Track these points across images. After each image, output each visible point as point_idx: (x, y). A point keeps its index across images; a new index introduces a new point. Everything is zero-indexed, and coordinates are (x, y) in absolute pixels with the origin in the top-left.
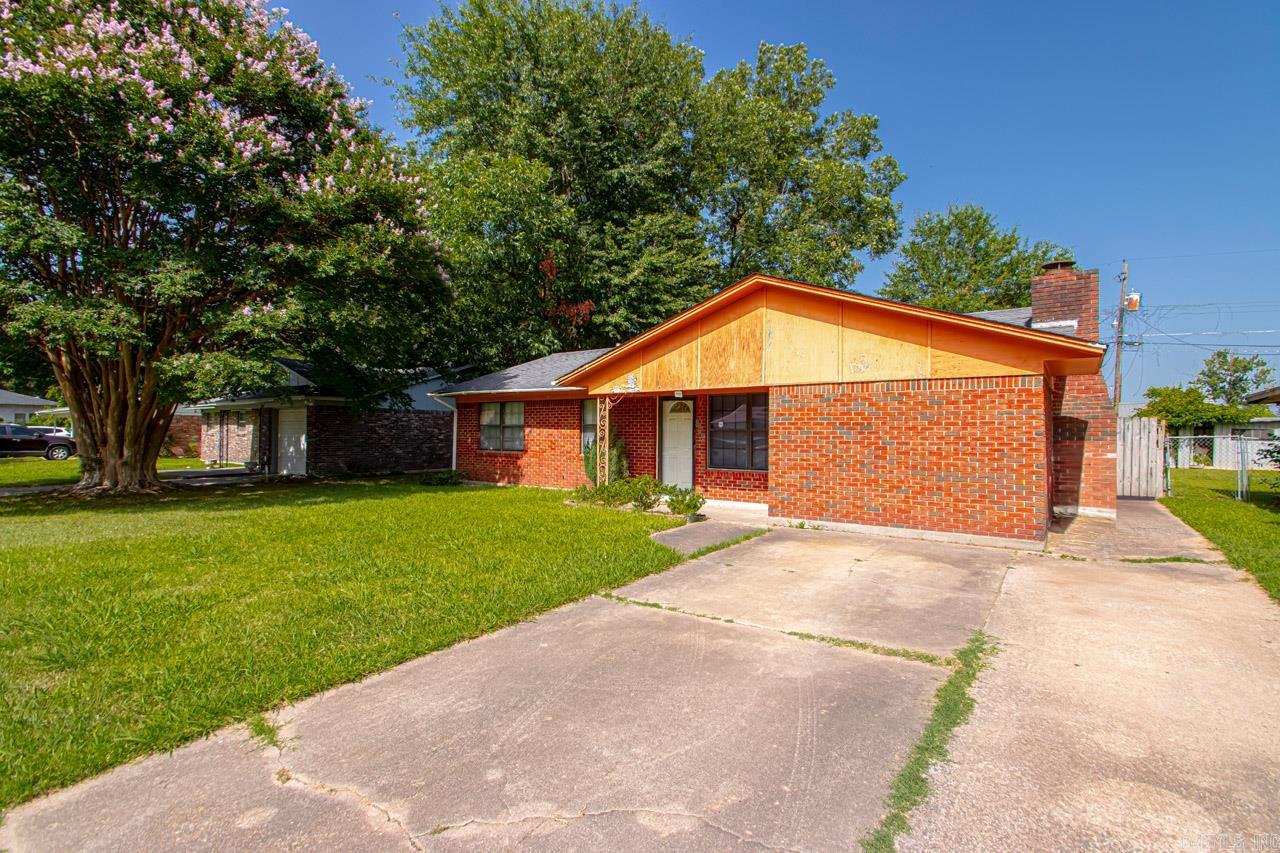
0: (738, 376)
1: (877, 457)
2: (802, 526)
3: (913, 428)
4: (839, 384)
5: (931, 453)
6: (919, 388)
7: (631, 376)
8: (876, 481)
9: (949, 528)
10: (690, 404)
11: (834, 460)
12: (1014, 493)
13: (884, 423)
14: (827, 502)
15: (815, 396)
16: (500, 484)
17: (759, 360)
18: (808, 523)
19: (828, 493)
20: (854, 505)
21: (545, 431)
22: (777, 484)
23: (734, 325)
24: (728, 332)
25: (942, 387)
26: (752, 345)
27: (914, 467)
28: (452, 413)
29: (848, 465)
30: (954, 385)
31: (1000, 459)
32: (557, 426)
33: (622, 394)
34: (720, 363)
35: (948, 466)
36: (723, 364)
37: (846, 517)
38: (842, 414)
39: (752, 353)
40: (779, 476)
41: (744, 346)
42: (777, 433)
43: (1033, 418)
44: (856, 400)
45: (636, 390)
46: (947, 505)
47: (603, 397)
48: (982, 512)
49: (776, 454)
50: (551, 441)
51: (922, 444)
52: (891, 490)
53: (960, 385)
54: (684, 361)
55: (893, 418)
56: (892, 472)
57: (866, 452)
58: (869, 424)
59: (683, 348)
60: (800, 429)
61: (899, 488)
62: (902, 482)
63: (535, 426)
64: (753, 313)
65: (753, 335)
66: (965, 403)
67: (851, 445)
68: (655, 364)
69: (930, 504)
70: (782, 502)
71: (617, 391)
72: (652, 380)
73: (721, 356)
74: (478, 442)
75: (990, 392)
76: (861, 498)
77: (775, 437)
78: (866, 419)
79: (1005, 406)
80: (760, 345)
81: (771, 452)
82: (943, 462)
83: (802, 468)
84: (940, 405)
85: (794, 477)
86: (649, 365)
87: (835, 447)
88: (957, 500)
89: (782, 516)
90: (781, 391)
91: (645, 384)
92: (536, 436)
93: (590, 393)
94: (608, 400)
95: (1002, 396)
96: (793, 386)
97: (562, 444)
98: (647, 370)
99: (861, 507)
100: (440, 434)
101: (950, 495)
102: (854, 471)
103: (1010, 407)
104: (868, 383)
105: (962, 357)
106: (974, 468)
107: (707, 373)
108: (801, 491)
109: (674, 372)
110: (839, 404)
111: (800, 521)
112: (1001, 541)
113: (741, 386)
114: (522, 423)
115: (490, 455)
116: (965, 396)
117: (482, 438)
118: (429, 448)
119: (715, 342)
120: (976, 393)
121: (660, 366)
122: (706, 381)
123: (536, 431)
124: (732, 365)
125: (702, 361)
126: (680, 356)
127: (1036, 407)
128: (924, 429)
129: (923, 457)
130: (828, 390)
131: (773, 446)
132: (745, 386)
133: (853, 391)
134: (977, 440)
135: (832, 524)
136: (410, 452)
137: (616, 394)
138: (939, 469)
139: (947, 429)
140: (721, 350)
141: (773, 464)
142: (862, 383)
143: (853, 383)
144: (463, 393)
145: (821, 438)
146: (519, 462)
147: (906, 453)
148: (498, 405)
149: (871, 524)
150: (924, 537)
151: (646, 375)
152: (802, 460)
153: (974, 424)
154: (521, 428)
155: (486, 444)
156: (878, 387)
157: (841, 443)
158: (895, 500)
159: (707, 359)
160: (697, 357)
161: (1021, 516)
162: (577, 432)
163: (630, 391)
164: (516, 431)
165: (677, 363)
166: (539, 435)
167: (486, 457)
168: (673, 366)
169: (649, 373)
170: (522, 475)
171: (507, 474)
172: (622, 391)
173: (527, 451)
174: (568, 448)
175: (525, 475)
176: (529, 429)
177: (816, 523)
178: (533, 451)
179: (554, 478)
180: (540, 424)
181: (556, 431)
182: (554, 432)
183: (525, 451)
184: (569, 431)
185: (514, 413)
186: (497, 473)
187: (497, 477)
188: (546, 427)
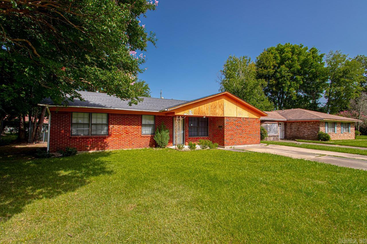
0: (218, 113)
1: (242, 132)
3: (247, 127)
4: (236, 117)
6: (247, 119)
7: (190, 110)
8: (242, 137)
11: (236, 133)
13: (243, 126)
14: (235, 142)
15: (233, 120)
17: (223, 111)
19: (235, 140)
20: (239, 142)
21: (122, 127)
22: (226, 139)
23: (217, 101)
24: (216, 103)
25: (250, 119)
27: (247, 134)
32: (130, 124)
34: (214, 110)
37: (238, 144)
38: (237, 124)
39: (222, 109)
41: (220, 107)
44: (239, 121)
45: (192, 115)
46: (251, 140)
47: (179, 116)
50: (126, 130)
53: (252, 119)
57: (240, 131)
58: (241, 126)
59: (205, 105)
60: (230, 126)
61: (245, 138)
62: (245, 136)
63: (115, 125)
64: (221, 100)
65: (222, 105)
66: (252, 122)
68: (197, 108)
70: (227, 143)
72: (197, 112)
73: (215, 108)
74: (70, 131)
76: (240, 140)
77: (226, 128)
79: (257, 123)
80: (223, 107)
81: (225, 132)
83: (231, 135)
85: (229, 137)
89: (227, 146)
90: (227, 118)
91: (195, 113)
92: (115, 128)
93: (175, 114)
96: (229, 117)
97: (132, 131)
101: (251, 138)
102: (239, 135)
104: (241, 118)
105: (252, 115)
106: (254, 133)
107: (212, 112)
108: (230, 140)
109: (203, 111)
110: (236, 121)
111: (231, 146)
113: (219, 116)
114: (105, 121)
115: (82, 138)
117: (73, 130)
119: (213, 105)
120: (254, 121)
121: (199, 109)
122: (211, 114)
123: (116, 127)
124: (217, 111)
126: (205, 107)
129: (248, 132)
131: (225, 130)
134: (254, 129)
135: (236, 146)
137: (184, 115)
138: (250, 134)
139: (251, 127)
141: (225, 134)
143: (239, 118)
145: (234, 128)
146: (105, 141)
147: (246, 131)
148: (88, 114)
152: (231, 133)
154: (108, 125)
157: (237, 129)
158: (244, 140)
159: (211, 108)
160: (209, 108)
161: (258, 141)
162: (140, 127)
163: (190, 115)
164: (99, 127)
165: (204, 109)
166: (119, 128)
167: (79, 139)
168: (203, 109)
169: (196, 110)
170: (107, 146)
171: (96, 146)
172: (187, 115)
173: (111, 135)
174: (135, 133)
175: (109, 146)
176: (112, 126)
177: (233, 146)
178: (115, 135)
179: (128, 145)
180: (119, 124)
181: (129, 126)
182: (128, 127)
183: (109, 135)
184: (136, 126)
185: (99, 118)
186: (88, 147)
187: (89, 148)
188: (123, 125)
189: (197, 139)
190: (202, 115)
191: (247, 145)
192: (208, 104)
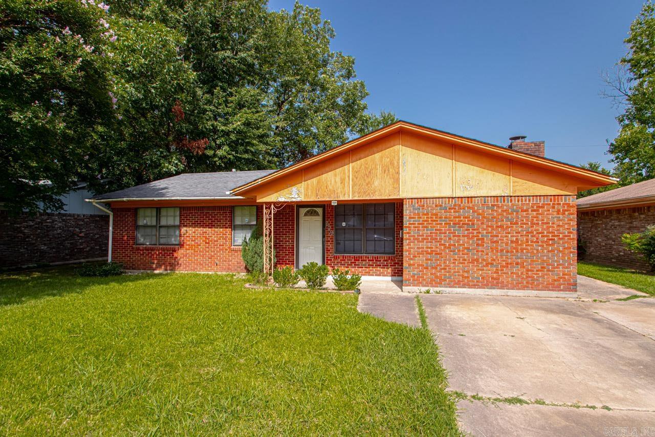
0: (380, 190)
1: (478, 245)
2: (428, 292)
3: (501, 226)
4: (453, 198)
5: (512, 242)
6: (504, 201)
7: (294, 189)
8: (477, 260)
9: (524, 288)
10: (320, 210)
11: (449, 248)
12: (560, 265)
13: (482, 223)
14: (445, 275)
15: (436, 206)
16: (157, 272)
17: (397, 181)
18: (432, 290)
19: (445, 269)
20: (463, 276)
21: (200, 230)
22: (409, 264)
23: (377, 156)
24: (373, 160)
25: (518, 201)
26: (391, 170)
27: (502, 251)
28: (108, 217)
29: (459, 251)
30: (526, 200)
31: (553, 245)
32: (211, 226)
33: (286, 202)
34: (367, 182)
35: (522, 250)
36: (369, 182)
37: (459, 284)
38: (454, 217)
39: (391, 176)
40: (412, 259)
41: (385, 170)
42: (410, 230)
43: (571, 220)
44: (464, 209)
45: (299, 199)
46: (522, 273)
47: (269, 204)
48: (543, 276)
49: (408, 245)
50: (206, 237)
51: (506, 236)
52: (487, 265)
53: (529, 200)
54: (338, 179)
55: (488, 221)
56: (487, 254)
57: (471, 242)
58: (473, 224)
59: (338, 170)
60: (426, 227)
61: (492, 264)
62: (494, 260)
63: (190, 226)
64: (391, 148)
65: (392, 163)
66: (532, 211)
67: (461, 238)
68: (315, 180)
69: (512, 273)
70: (413, 276)
71: (282, 199)
72: (312, 192)
73: (367, 177)
74: (134, 238)
75: (547, 204)
76: (468, 272)
77: (408, 233)
78: (470, 221)
79: (555, 213)
80: (397, 170)
81: (405, 242)
82: (519, 247)
83: (428, 253)
84: (517, 212)
85: (421, 259)
86: (309, 182)
87: (450, 239)
88: (528, 270)
89: (414, 286)
90: (412, 202)
91: (306, 195)
92: (189, 232)
93: (257, 201)
94: (272, 206)
95: (553, 208)
96: (421, 198)
97: (216, 239)
98: (308, 185)
99: (468, 277)
100: (81, 232)
101: (524, 267)
102: (463, 254)
103: (558, 214)
104: (472, 197)
105: (531, 183)
106: (537, 250)
107: (357, 188)
108: (427, 268)
109: (330, 187)
110: (452, 211)
111: (427, 288)
112: (554, 294)
113: (383, 198)
114: (177, 223)
115: (147, 249)
116: (532, 207)
117: (139, 235)
118: (71, 244)
119: (363, 166)
120: (538, 205)
121: (318, 182)
122: (356, 194)
124: (376, 183)
125: (353, 180)
126: (335, 175)
127: (572, 214)
128: (508, 227)
129: (507, 244)
130: (445, 202)
131: (407, 239)
132: (386, 198)
133: (462, 203)
134: (540, 233)
135: (448, 290)
136: (54, 248)
137: (281, 202)
138: (517, 251)
139: (522, 227)
140: (367, 173)
141: (407, 251)
142: (468, 197)
143: (462, 198)
144: (125, 199)
145: (440, 233)
146: (175, 254)
147: (497, 242)
148: (155, 210)
149: (475, 288)
150: (509, 294)
151: (307, 189)
152: (427, 248)
153: (538, 224)
154: (179, 227)
155: (142, 240)
156: (478, 200)
157: (454, 236)
158: (490, 271)
159: (357, 178)
160: (349, 177)
161: (564, 278)
162: (229, 230)
163: (294, 200)
164: (171, 231)
165: (333, 181)
166: (194, 232)
167: (143, 250)
168: (329, 183)
169: (310, 187)
170: (178, 264)
171: (164, 264)
172: (286, 200)
173: (183, 245)
174: (221, 242)
175: (181, 264)
176: (185, 228)
177: (438, 289)
178: (189, 245)
179: (208, 265)
180: (195, 225)
181: (210, 229)
182: (208, 230)
183: (181, 245)
184: (222, 229)
185: (171, 216)
186: (154, 263)
187: (154, 266)
188: (201, 226)
189: (356, 259)
190: (328, 199)
191: (502, 288)
192: (346, 167)
